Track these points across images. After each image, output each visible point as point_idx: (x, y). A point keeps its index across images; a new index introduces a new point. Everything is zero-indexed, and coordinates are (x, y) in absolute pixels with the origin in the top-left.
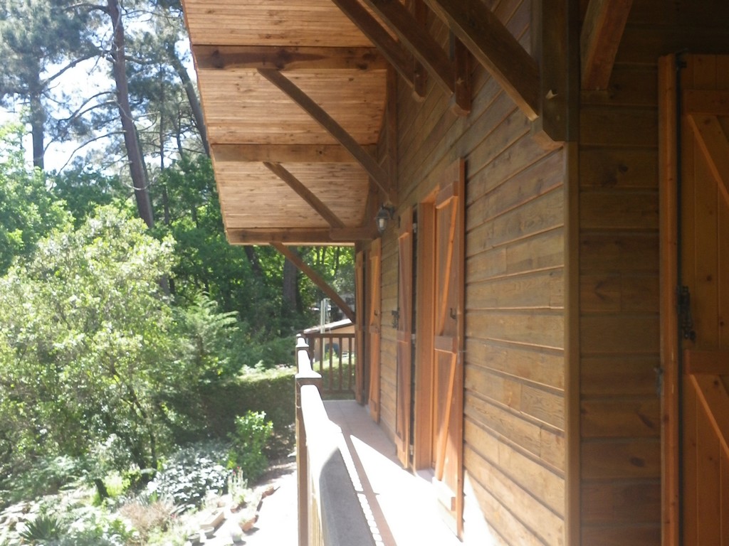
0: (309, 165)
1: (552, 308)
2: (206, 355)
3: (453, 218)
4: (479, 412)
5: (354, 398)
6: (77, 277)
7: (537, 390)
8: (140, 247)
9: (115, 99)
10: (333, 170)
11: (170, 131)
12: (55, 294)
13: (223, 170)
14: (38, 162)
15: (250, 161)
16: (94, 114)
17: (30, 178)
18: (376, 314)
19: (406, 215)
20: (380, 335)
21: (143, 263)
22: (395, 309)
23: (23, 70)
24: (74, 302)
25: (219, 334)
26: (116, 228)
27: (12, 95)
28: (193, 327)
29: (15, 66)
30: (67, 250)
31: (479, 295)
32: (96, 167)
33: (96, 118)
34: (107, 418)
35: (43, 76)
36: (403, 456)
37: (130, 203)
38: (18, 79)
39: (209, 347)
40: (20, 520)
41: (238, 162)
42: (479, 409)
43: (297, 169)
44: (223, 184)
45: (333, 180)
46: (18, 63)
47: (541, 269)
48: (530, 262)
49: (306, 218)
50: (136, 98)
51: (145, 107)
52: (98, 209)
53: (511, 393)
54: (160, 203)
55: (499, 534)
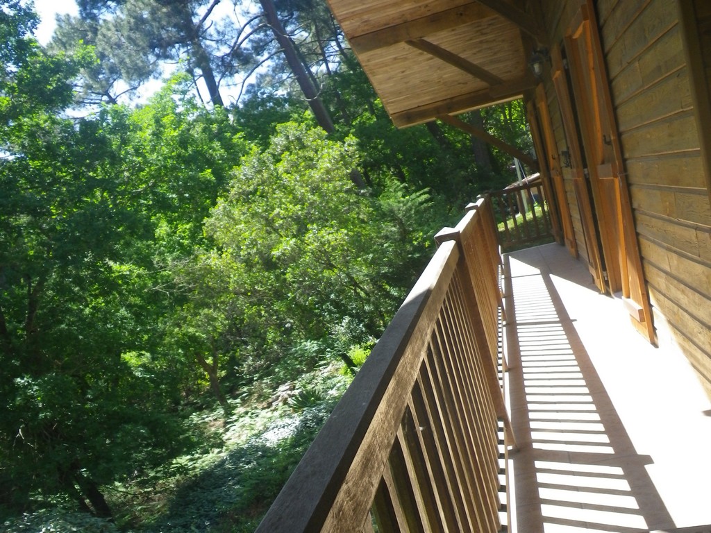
0: (453, 30)
1: (685, 110)
2: (410, 232)
3: (589, 44)
4: (648, 228)
5: (554, 241)
6: (277, 192)
7: (687, 195)
8: (323, 152)
9: (265, 22)
10: (480, 28)
11: (327, 36)
12: (260, 211)
13: (368, 61)
14: (216, 99)
15: (391, 44)
16: (250, 41)
17: (213, 117)
18: (554, 159)
19: (555, 53)
20: (563, 177)
21: (329, 165)
22: (565, 149)
23: (174, 20)
24: (279, 214)
25: (417, 212)
26: (299, 139)
27: (174, 47)
28: (392, 211)
29: (167, 19)
30: (260, 172)
31: (628, 114)
32: (269, 90)
33: (255, 45)
34: (336, 304)
35: (196, 20)
36: (599, 283)
37: (309, 115)
38: (174, 30)
39: (409, 225)
40: (290, 396)
41: (380, 49)
42: (648, 225)
43: (442, 38)
44: (374, 74)
45: (483, 38)
46: (168, 15)
47: (669, 74)
48: (659, 68)
49: (466, 83)
50: (286, 14)
51: (297, 19)
52: (279, 127)
53: (668, 203)
54: (337, 106)
55: (683, 334)
